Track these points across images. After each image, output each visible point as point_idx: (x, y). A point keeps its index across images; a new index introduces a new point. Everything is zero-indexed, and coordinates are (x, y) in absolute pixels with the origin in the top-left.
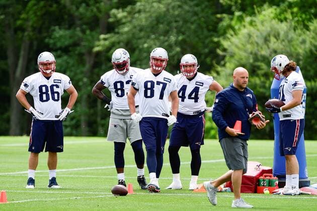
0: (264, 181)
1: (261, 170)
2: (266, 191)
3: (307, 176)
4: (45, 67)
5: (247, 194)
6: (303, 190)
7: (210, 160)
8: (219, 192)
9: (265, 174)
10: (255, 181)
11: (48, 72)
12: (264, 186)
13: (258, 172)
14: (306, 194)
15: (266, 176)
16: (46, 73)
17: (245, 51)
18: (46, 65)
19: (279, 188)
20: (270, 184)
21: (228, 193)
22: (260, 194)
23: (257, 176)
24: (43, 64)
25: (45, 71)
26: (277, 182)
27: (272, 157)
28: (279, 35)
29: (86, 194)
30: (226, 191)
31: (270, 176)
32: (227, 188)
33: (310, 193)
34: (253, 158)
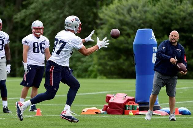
0: (129, 106)
1: (127, 99)
2: (131, 113)
3: (158, 103)
4: (37, 31)
5: (117, 115)
6: (155, 113)
7: (92, 92)
8: (99, 114)
9: (130, 102)
10: (123, 107)
11: (38, 34)
12: (129, 109)
13: (125, 100)
14: (157, 115)
15: (130, 103)
16: (37, 35)
17: (115, 19)
18: (38, 29)
19: (139, 111)
20: (133, 108)
21: (105, 115)
22: (126, 115)
23: (125, 103)
24: (35, 29)
25: (36, 33)
26: (138, 107)
27: (134, 90)
28: (137, 7)
29: (9, 116)
30: (103, 113)
31: (134, 103)
32: (104, 111)
33: (160, 114)
34: (121, 91)
